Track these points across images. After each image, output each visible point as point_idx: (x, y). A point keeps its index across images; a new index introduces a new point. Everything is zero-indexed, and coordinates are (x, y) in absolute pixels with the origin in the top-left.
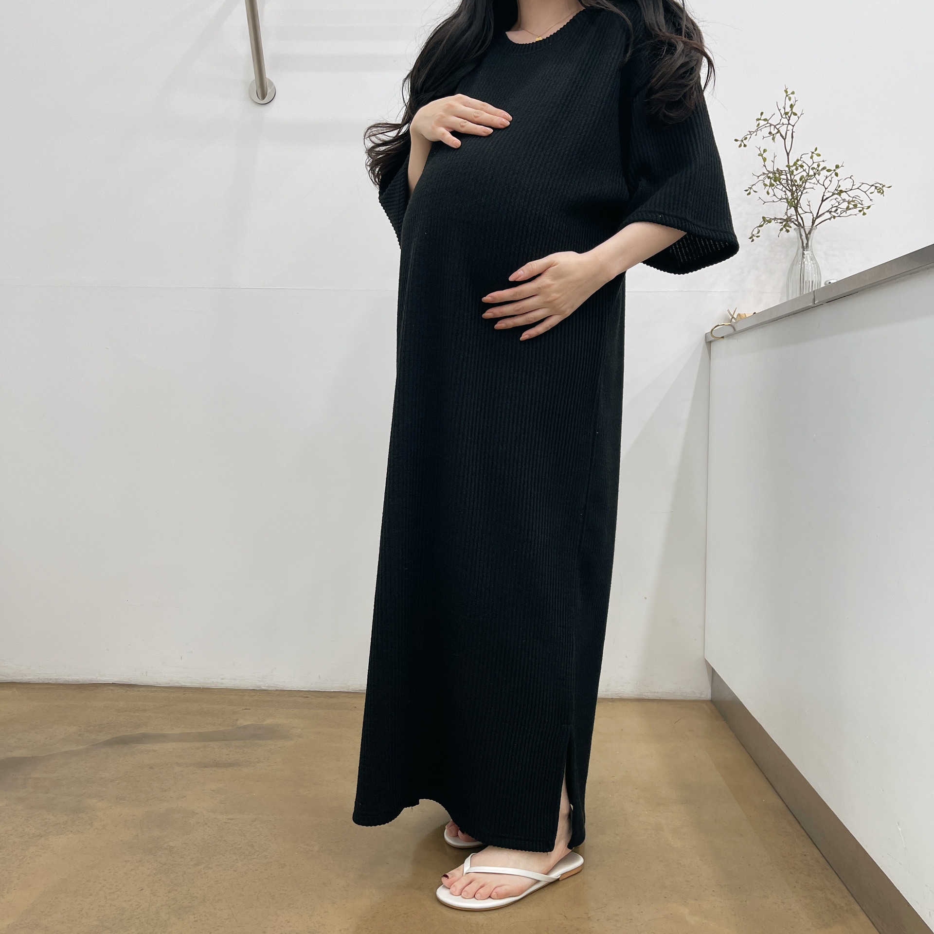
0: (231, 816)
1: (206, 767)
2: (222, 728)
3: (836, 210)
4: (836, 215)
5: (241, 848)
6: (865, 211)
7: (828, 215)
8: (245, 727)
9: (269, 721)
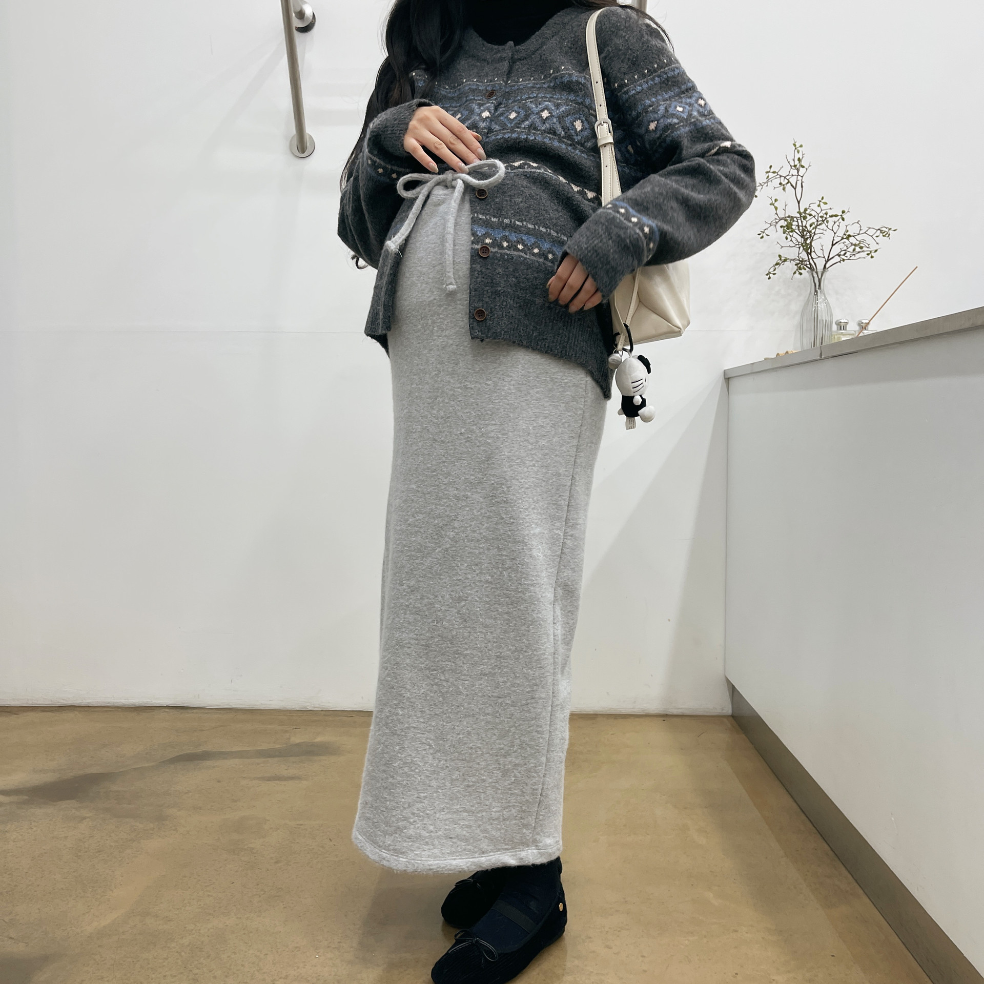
0: (301, 822)
1: (268, 780)
2: (277, 746)
3: (845, 253)
4: (845, 258)
5: (313, 849)
6: (873, 254)
7: (837, 259)
8: (298, 745)
9: (319, 739)
